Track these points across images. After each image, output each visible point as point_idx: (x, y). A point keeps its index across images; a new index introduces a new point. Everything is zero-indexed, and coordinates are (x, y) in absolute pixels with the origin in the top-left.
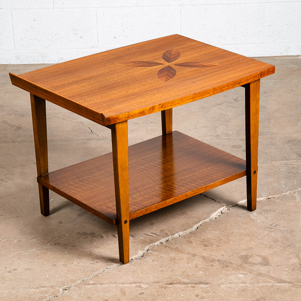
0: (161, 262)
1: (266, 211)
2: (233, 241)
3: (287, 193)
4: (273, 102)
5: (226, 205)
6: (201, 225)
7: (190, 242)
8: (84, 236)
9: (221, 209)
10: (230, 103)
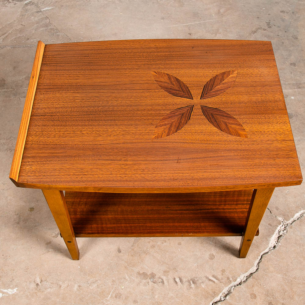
2: (298, 295)
5: (283, 221)
6: (261, 259)
7: (254, 296)
8: (144, 281)
9: (279, 228)
10: (265, 30)
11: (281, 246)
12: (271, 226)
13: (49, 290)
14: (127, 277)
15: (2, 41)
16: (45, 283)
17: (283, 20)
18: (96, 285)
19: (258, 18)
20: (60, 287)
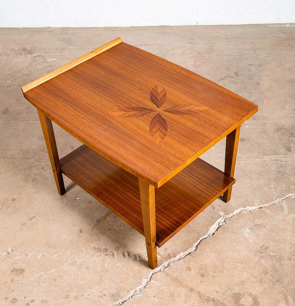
0: (161, 298)
1: (257, 227)
2: (228, 270)
3: (276, 202)
4: (266, 78)
5: (223, 215)
6: (200, 243)
7: (189, 269)
8: (98, 254)
9: (219, 220)
10: (232, 78)
11: (218, 233)
12: (212, 218)
13: (17, 257)
14: (84, 250)
15: (11, 82)
16: (15, 252)
17: (250, 71)
18: (57, 255)
19: (228, 69)
20: (27, 255)
